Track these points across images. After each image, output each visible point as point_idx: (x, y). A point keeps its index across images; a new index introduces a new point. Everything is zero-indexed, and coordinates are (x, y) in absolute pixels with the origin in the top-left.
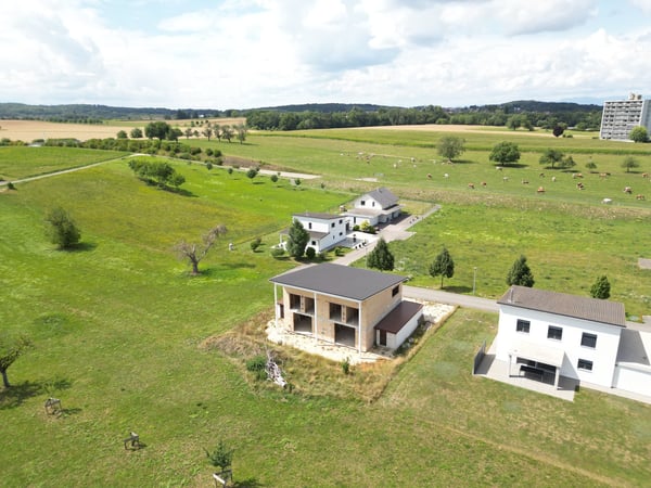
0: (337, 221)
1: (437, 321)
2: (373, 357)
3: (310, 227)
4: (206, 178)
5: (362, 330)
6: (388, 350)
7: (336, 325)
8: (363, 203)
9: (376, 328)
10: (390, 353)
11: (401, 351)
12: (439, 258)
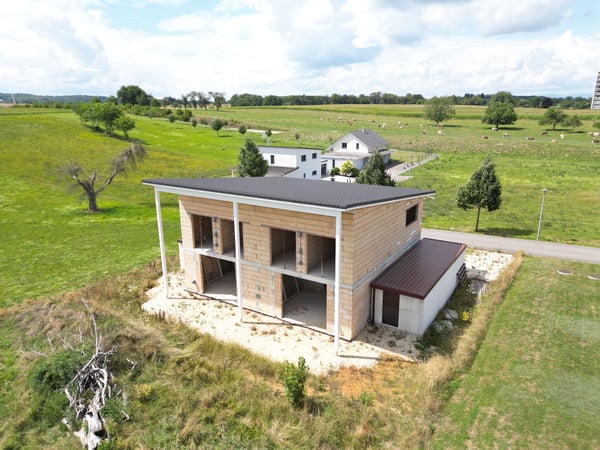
0: (309, 154)
1: (491, 277)
2: (367, 354)
3: (273, 162)
4: (165, 130)
5: (342, 289)
6: (401, 336)
7: (285, 278)
8: (344, 145)
9: (374, 286)
10: (408, 343)
11: (434, 340)
12: (478, 176)
